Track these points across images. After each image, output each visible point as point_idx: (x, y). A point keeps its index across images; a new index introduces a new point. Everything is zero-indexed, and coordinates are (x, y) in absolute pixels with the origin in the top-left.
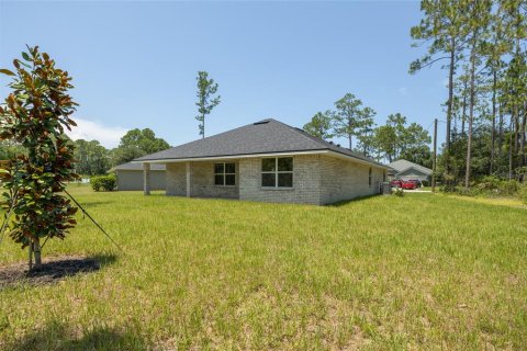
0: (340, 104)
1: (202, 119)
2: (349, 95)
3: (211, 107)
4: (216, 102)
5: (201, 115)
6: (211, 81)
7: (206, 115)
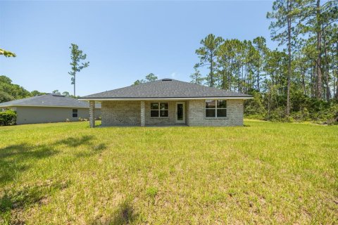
0: (148, 77)
1: (74, 74)
2: (152, 74)
3: (82, 68)
4: (86, 65)
5: (73, 71)
6: (81, 52)
7: (77, 72)
